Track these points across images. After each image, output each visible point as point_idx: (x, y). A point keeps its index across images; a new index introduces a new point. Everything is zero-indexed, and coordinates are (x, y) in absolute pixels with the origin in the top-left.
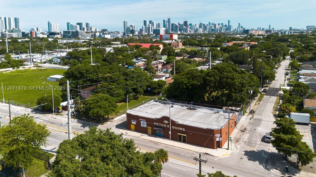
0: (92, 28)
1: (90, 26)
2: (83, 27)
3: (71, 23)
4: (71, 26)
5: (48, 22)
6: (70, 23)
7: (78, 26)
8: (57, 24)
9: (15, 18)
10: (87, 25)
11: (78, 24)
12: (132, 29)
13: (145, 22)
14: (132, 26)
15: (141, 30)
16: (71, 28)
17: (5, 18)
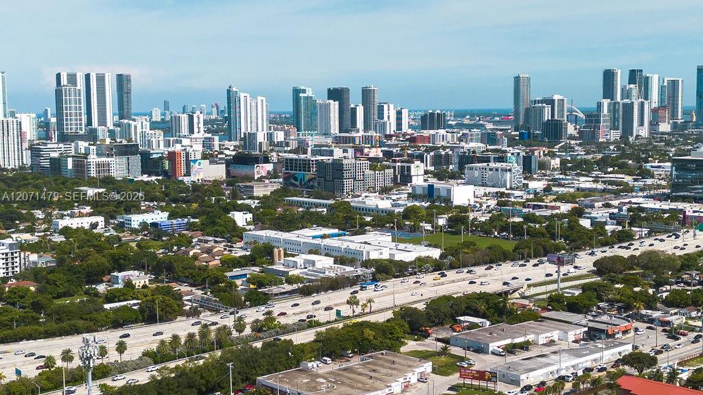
0: (386, 107)
1: (378, 99)
2: (352, 106)
3: (309, 93)
4: (307, 104)
5: (229, 91)
6: (304, 91)
7: (334, 106)
9: (120, 77)
10: (367, 95)
12: (553, 115)
13: (609, 76)
14: (551, 102)
15: (593, 118)
16: (307, 109)
17: (88, 77)
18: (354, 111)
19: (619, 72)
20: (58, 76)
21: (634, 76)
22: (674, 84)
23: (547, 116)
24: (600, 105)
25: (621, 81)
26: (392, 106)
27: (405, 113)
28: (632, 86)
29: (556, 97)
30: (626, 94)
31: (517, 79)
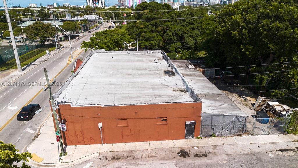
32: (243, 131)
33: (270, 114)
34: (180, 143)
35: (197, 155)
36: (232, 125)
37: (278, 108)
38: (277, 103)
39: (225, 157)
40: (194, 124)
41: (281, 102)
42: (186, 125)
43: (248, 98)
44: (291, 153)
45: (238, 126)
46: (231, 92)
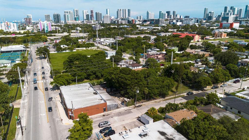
1: (176, 13)
5: (147, 12)
6: (162, 12)
7: (167, 14)
8: (153, 13)
10: (174, 12)
11: (167, 12)
12: (211, 15)
13: (226, 8)
14: (211, 13)
15: (219, 16)
16: (162, 15)
17: (123, 10)
18: (171, 15)
19: (228, 7)
20: (118, 10)
21: (231, 8)
22: (241, 10)
23: (210, 15)
24: (221, 13)
25: (228, 9)
26: (179, 15)
27: (182, 17)
28: (231, 10)
29: (212, 12)
30: (229, 11)
31: (205, 9)
32: (118, 108)
33: (125, 102)
34: (103, 114)
35: (107, 115)
36: (115, 106)
37: (126, 100)
38: (126, 99)
39: (113, 114)
40: (106, 108)
41: (128, 98)
42: (104, 109)
43: (120, 98)
44: (127, 110)
45: (116, 107)
46: (116, 96)
